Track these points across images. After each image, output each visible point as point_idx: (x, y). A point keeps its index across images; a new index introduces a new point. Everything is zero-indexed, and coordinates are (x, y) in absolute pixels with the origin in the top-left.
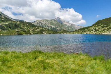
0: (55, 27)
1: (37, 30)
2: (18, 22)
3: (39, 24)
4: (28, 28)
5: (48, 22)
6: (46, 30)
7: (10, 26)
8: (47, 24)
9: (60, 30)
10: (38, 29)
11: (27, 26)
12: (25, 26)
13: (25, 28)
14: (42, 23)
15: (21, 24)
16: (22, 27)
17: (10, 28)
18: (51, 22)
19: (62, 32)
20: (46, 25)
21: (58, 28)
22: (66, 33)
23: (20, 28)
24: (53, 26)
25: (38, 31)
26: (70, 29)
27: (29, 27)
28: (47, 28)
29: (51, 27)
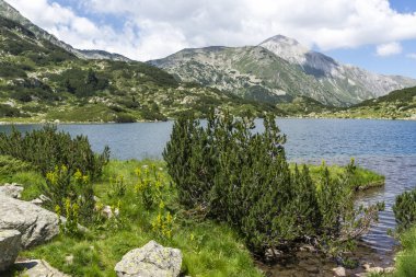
0: (263, 83)
1: (184, 102)
2: (102, 66)
3: (189, 70)
4: (143, 92)
5: (229, 61)
6: (222, 100)
7: (72, 82)
8: (227, 71)
9: (289, 98)
10: (188, 93)
11: (141, 81)
12: (133, 81)
13: (133, 89)
14: (200, 66)
15: (117, 73)
16: (118, 85)
17: (72, 90)
18: (243, 61)
19: (301, 111)
20: (220, 76)
21: (279, 88)
22: (318, 111)
23: (112, 90)
24: (253, 80)
25: (188, 105)
26: (337, 90)
27: (150, 85)
28: (223, 86)
29: (246, 85)
